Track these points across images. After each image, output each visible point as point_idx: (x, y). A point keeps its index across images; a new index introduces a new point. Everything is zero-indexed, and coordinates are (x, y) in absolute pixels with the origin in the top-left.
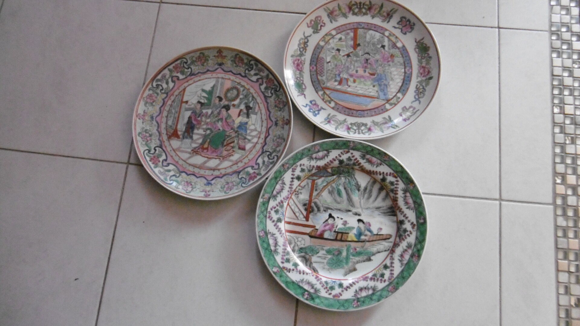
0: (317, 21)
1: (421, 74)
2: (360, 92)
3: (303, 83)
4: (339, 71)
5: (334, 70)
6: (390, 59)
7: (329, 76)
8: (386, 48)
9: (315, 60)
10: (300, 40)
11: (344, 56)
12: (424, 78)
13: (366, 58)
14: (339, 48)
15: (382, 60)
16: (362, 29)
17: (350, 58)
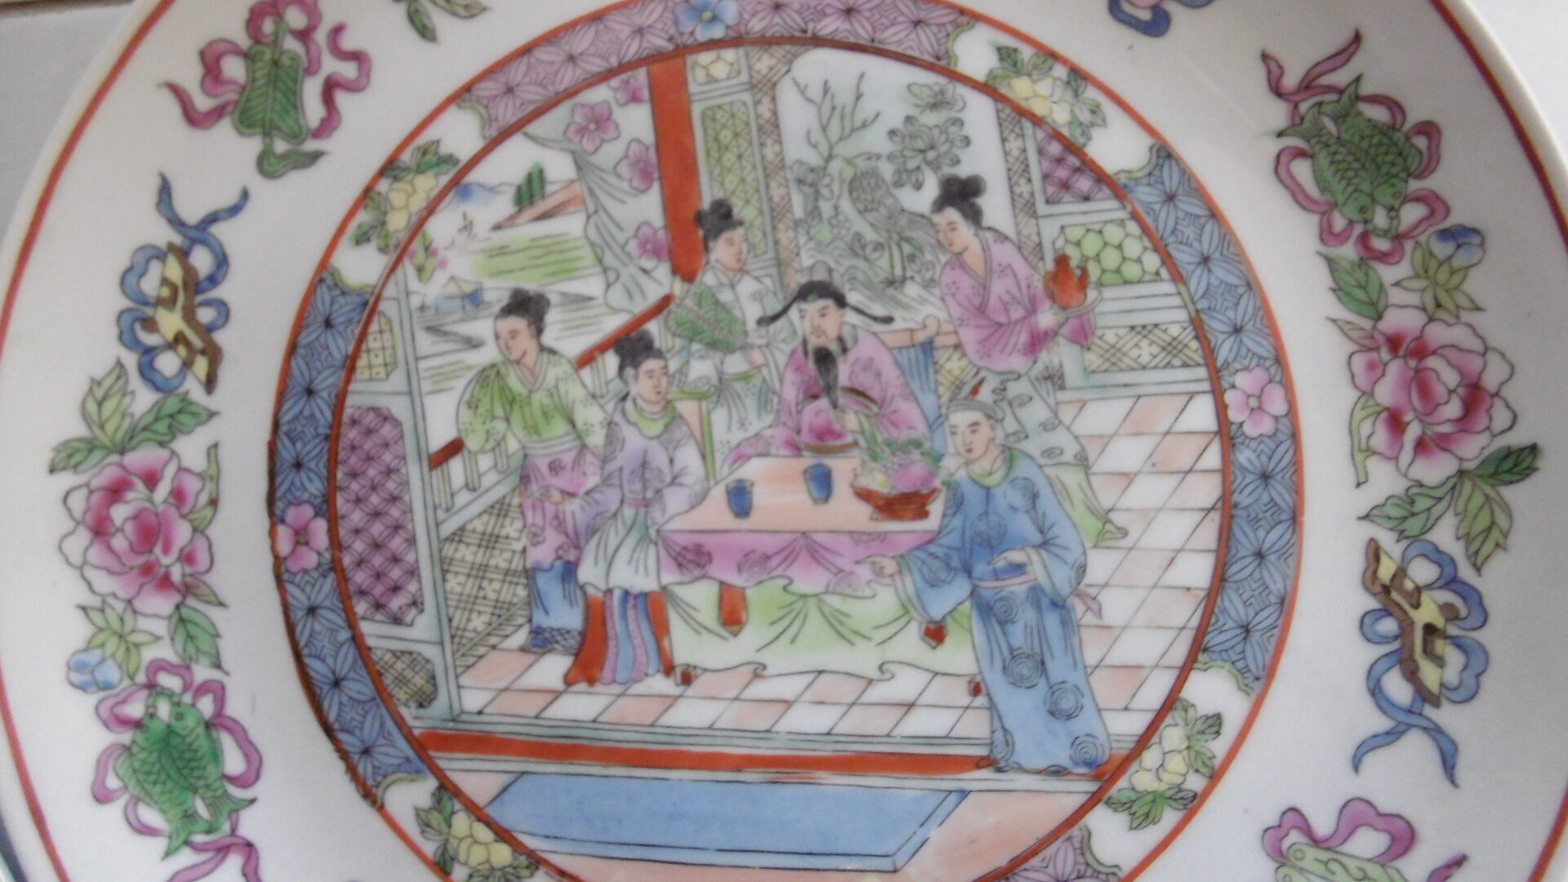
0: (276, 41)
1: (1395, 423)
2: (808, 720)
3: (218, 722)
4: (559, 522)
5: (512, 528)
6: (1046, 318)
7: (470, 604)
8: (995, 205)
9: (313, 450)
10: (129, 279)
11: (586, 359)
12: (1435, 470)
13: (814, 342)
14: (531, 285)
15: (970, 337)
16: (729, 54)
17: (651, 364)
